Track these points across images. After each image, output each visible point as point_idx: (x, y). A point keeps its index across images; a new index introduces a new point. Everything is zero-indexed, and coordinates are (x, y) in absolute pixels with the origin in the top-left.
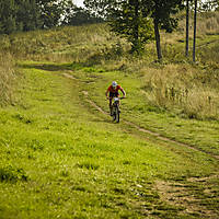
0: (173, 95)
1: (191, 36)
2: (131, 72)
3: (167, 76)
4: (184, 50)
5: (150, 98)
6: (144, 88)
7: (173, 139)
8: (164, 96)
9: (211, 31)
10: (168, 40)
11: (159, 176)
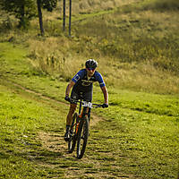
0: (53, 62)
1: (67, 14)
2: (18, 43)
3: (48, 47)
4: (62, 25)
5: (34, 65)
6: (30, 56)
7: (53, 98)
8: (46, 63)
9: (84, 11)
10: (49, 18)
11: (42, 128)
